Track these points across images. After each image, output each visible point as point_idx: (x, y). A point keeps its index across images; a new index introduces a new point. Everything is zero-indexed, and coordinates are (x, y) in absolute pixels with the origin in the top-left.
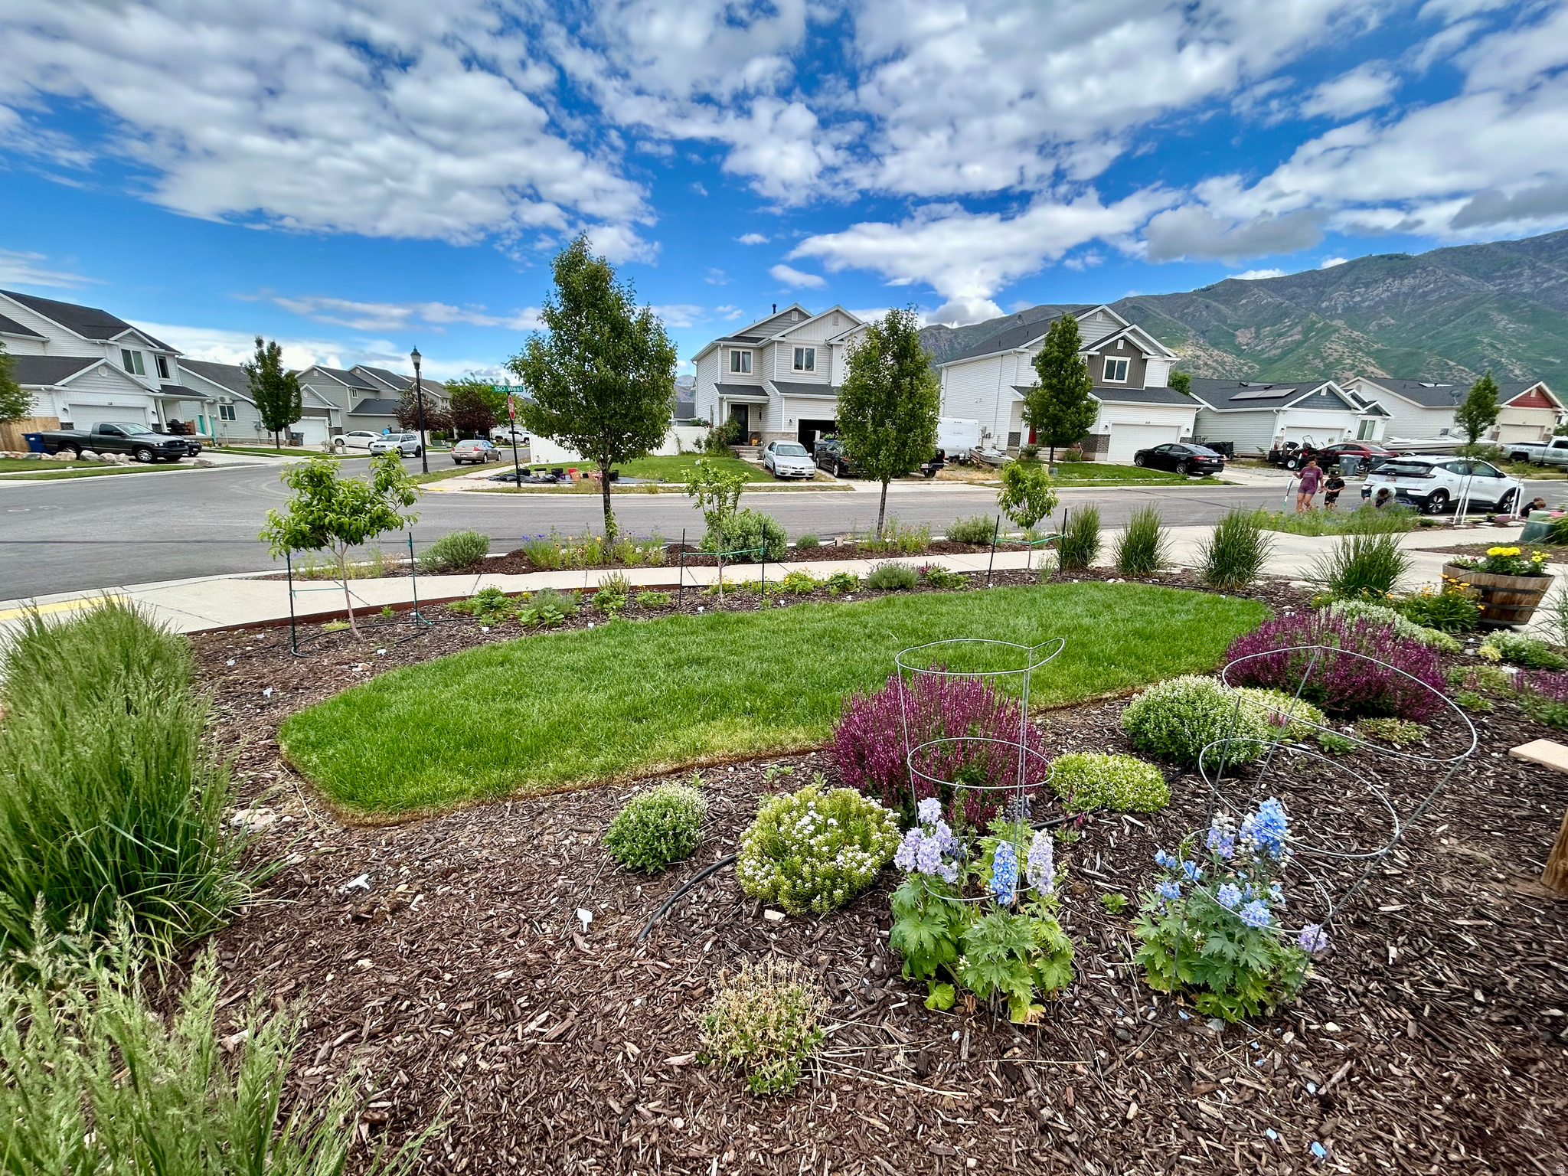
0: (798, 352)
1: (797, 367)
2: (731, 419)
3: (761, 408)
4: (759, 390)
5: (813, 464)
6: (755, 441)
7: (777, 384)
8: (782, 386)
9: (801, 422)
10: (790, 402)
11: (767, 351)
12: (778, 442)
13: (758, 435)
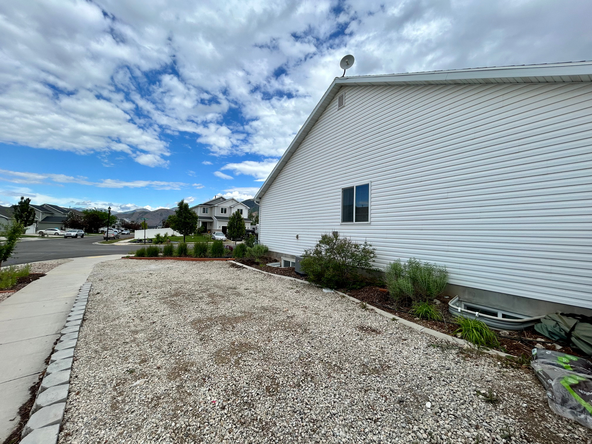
0: (222, 209)
1: (222, 212)
2: (202, 226)
3: (211, 223)
4: (211, 218)
5: (225, 237)
6: (209, 232)
7: (216, 217)
8: (217, 218)
9: (223, 227)
10: (219, 222)
11: (213, 208)
12: (216, 232)
13: (210, 230)
